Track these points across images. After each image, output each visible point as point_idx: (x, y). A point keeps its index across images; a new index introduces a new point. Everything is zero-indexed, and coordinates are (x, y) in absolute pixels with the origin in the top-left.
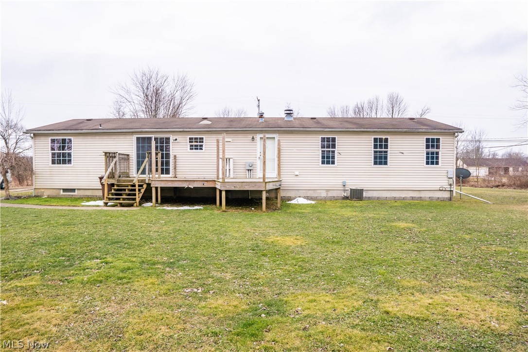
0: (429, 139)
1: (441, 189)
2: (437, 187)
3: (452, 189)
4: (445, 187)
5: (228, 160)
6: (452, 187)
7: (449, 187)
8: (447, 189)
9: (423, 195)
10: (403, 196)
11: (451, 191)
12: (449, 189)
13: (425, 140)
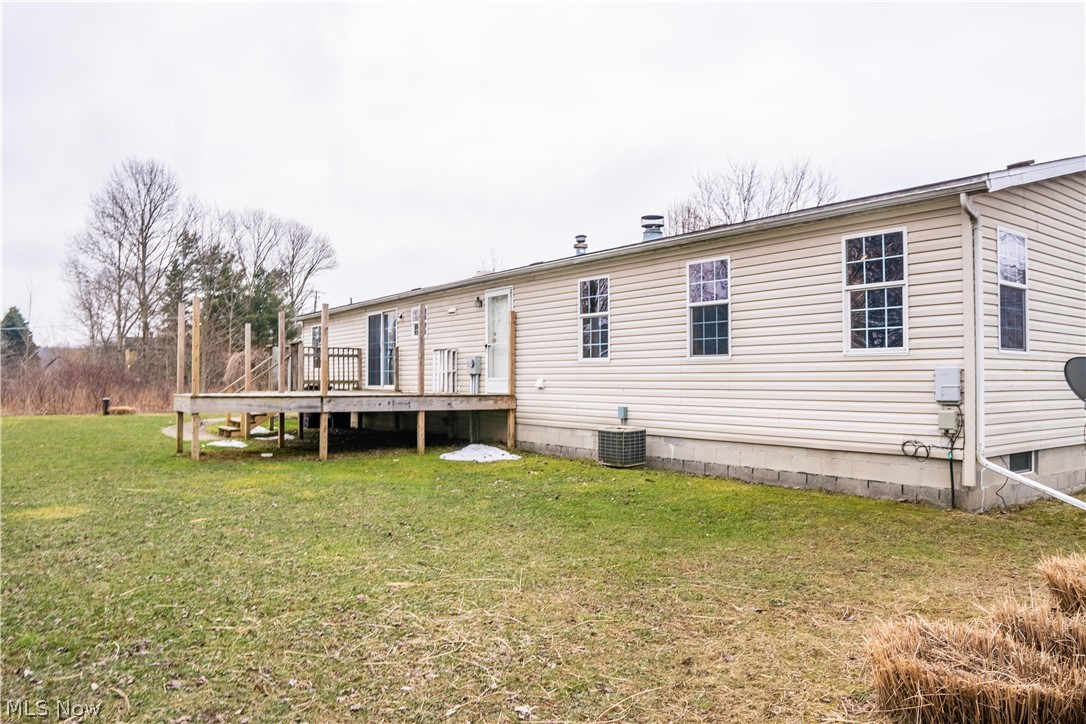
0: (859, 240)
1: (910, 449)
2: (893, 443)
3: (958, 455)
4: (927, 441)
5: (451, 353)
6: (959, 444)
7: (946, 442)
8: (934, 453)
9: (844, 469)
10: (777, 468)
11: (952, 462)
12: (945, 454)
13: (843, 248)
